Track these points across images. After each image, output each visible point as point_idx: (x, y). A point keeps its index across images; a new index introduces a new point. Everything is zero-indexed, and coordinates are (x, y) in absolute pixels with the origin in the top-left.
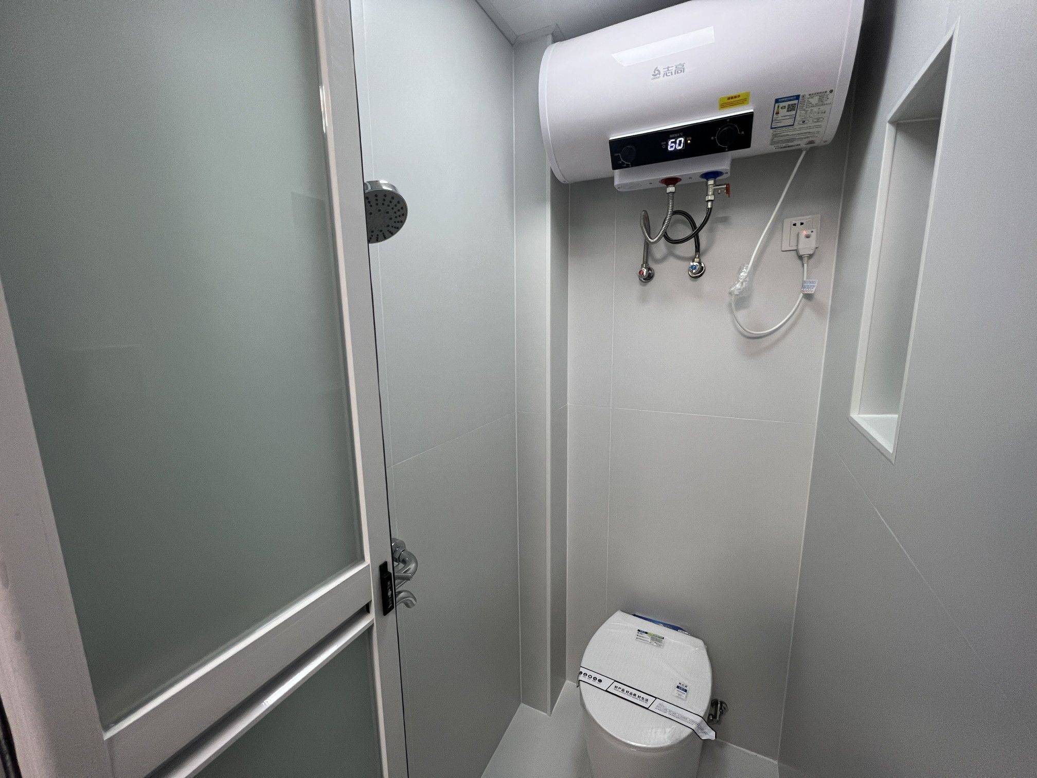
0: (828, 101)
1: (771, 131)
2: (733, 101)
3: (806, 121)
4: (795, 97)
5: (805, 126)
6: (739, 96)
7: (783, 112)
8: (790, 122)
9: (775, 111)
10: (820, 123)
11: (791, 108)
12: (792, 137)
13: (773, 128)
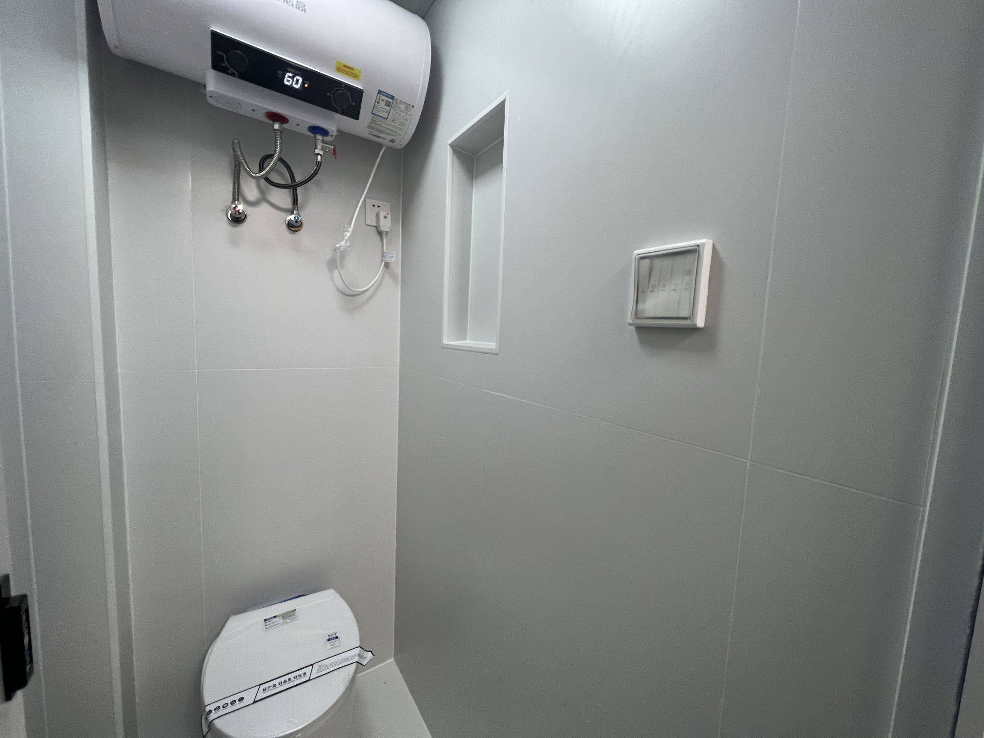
0: (410, 113)
1: (372, 115)
2: (346, 69)
3: (395, 121)
4: (391, 97)
5: (393, 124)
6: (352, 69)
7: (382, 104)
8: (385, 115)
9: (377, 101)
10: (402, 127)
11: (388, 104)
12: (382, 129)
13: (373, 114)
